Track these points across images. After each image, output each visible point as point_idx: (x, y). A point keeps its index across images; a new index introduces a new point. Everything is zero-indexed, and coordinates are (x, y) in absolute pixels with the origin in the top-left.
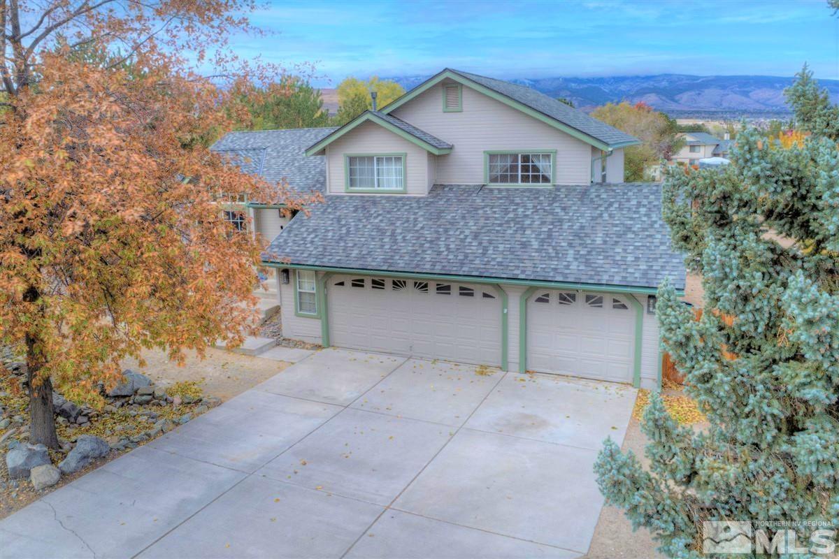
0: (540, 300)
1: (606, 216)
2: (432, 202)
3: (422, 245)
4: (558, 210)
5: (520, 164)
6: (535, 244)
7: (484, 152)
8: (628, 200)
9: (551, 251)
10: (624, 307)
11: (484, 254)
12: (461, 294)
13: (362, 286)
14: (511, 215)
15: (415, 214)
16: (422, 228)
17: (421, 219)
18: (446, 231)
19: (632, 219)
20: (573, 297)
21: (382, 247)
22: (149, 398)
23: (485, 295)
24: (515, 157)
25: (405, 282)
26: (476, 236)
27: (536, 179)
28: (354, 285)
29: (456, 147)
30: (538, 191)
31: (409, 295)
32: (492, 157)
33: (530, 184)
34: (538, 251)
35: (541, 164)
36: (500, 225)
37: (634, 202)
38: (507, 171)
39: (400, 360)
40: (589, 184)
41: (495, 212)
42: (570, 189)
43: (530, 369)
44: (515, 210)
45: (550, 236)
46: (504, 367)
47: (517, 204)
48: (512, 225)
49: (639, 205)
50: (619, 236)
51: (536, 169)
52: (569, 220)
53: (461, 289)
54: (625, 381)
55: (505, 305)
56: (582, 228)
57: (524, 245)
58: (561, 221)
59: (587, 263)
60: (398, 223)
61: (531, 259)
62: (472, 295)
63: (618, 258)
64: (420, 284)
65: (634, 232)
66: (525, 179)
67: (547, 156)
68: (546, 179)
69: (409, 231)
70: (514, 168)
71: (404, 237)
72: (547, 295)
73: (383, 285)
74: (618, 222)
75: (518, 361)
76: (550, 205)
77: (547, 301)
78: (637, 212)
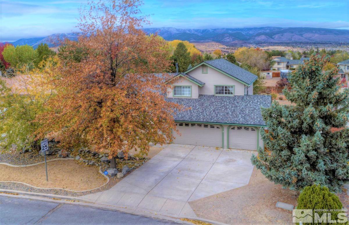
0: (232, 129)
1: (249, 105)
2: (199, 100)
3: (199, 114)
4: (236, 103)
5: (224, 89)
6: (230, 113)
7: (214, 85)
8: (255, 100)
9: (235, 115)
10: (254, 130)
11: (217, 116)
12: (211, 127)
13: (182, 125)
14: (223, 105)
15: (195, 104)
16: (198, 108)
17: (197, 106)
18: (205, 109)
19: (256, 106)
20: (241, 128)
21: (188, 114)
22: (130, 158)
23: (217, 128)
24: (223, 87)
25: (195, 124)
26: (214, 111)
27: (229, 93)
28: (180, 125)
29: (206, 84)
30: (230, 97)
31: (196, 128)
32: (216, 87)
33: (227, 95)
34: (231, 115)
35: (230, 89)
36: (220, 108)
37: (256, 101)
38: (221, 91)
39: (194, 146)
40: (244, 95)
41: (218, 104)
42: (239, 97)
43: (230, 148)
44: (224, 103)
45: (234, 111)
46: (223, 147)
47: (224, 101)
48: (224, 107)
49: (258, 102)
50: (252, 111)
51: (229, 90)
52: (239, 106)
53: (211, 126)
54: (255, 150)
55: (223, 130)
56: (243, 108)
57: (228, 114)
58: (237, 106)
59: (245, 118)
60: (191, 107)
61: (230, 117)
62: (214, 127)
63: (252, 117)
64: (199, 125)
65: (256, 110)
66: (226, 93)
67: (232, 87)
68: (232, 93)
69: (195, 109)
70: (223, 90)
71: (193, 111)
72: (234, 127)
73: (188, 125)
74: (252, 107)
75: (227, 145)
76: (233, 101)
77: (234, 129)
78: (257, 104)
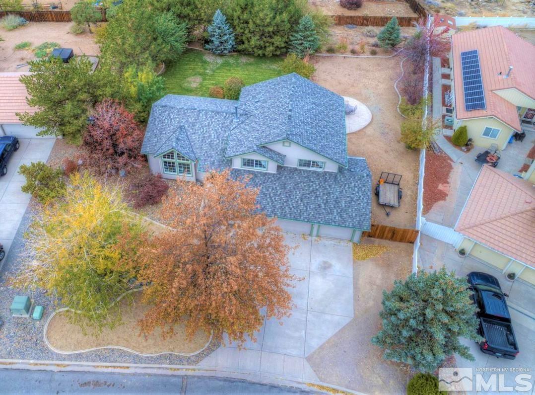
1: (344, 191)
2: (279, 177)
3: (283, 203)
4: (328, 187)
5: (312, 163)
6: (323, 206)
7: (298, 159)
8: (351, 183)
9: (329, 210)
14: (311, 189)
15: (275, 184)
16: (280, 194)
17: (278, 188)
18: (290, 196)
19: (353, 194)
21: (268, 204)
24: (310, 161)
26: (301, 200)
29: (287, 156)
32: (301, 160)
33: (315, 168)
34: (325, 209)
36: (309, 194)
37: (353, 185)
38: (306, 164)
40: (336, 172)
41: (305, 186)
42: (331, 174)
43: (319, 235)
44: (312, 185)
45: (327, 202)
46: (310, 235)
47: (312, 182)
48: (313, 194)
49: (355, 186)
50: (350, 203)
51: (317, 165)
52: (333, 193)
54: (348, 240)
56: (337, 198)
57: (319, 206)
58: (329, 193)
59: (341, 216)
60: (270, 190)
63: (350, 214)
65: (354, 201)
67: (322, 163)
69: (276, 195)
70: (309, 164)
71: (275, 199)
74: (348, 195)
75: (315, 235)
76: (324, 183)
78: (354, 190)
